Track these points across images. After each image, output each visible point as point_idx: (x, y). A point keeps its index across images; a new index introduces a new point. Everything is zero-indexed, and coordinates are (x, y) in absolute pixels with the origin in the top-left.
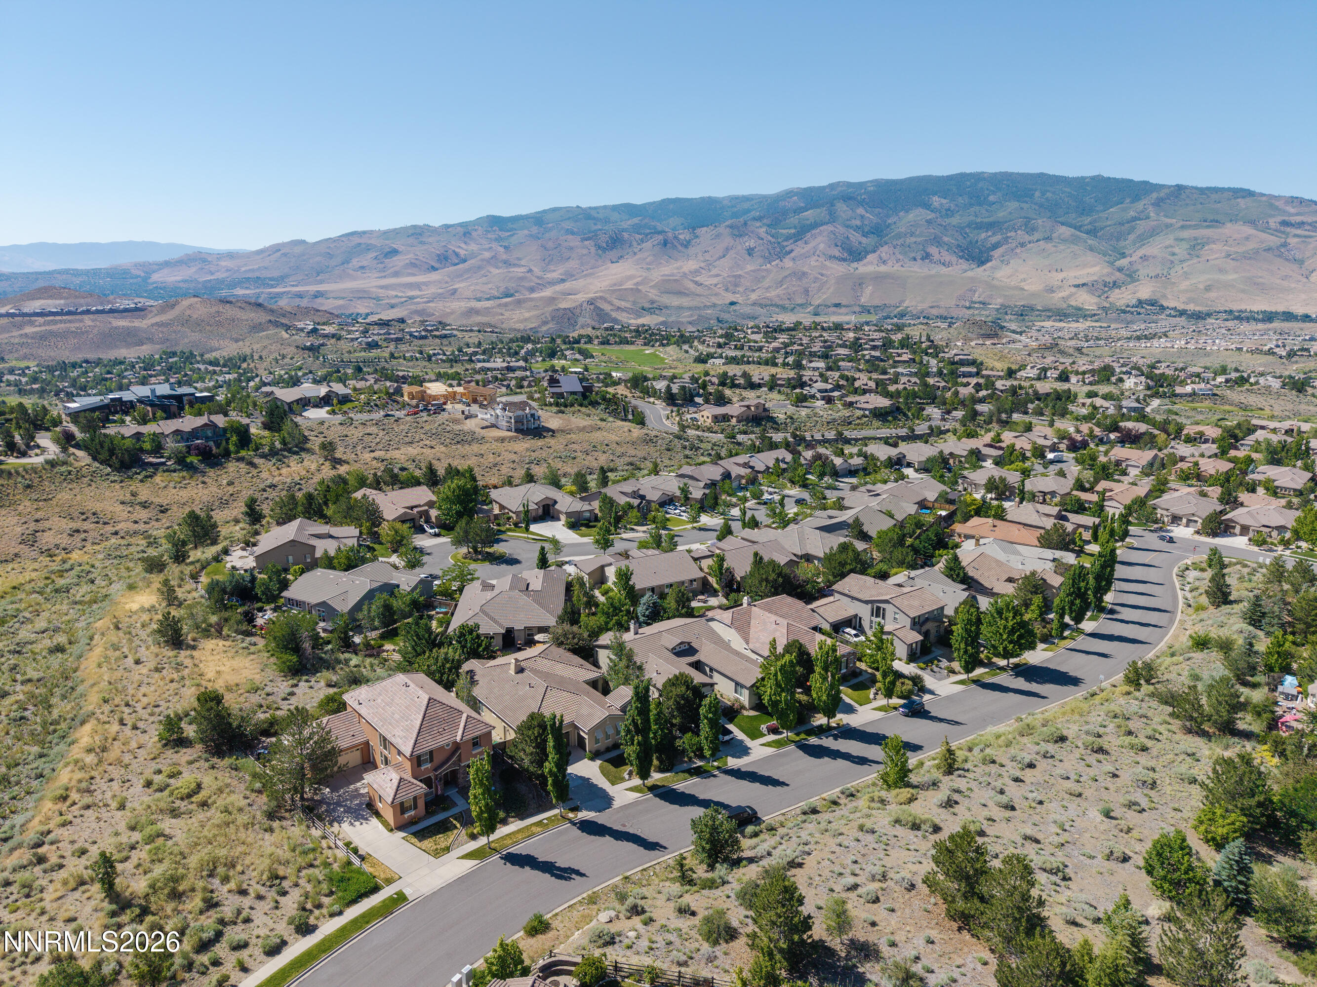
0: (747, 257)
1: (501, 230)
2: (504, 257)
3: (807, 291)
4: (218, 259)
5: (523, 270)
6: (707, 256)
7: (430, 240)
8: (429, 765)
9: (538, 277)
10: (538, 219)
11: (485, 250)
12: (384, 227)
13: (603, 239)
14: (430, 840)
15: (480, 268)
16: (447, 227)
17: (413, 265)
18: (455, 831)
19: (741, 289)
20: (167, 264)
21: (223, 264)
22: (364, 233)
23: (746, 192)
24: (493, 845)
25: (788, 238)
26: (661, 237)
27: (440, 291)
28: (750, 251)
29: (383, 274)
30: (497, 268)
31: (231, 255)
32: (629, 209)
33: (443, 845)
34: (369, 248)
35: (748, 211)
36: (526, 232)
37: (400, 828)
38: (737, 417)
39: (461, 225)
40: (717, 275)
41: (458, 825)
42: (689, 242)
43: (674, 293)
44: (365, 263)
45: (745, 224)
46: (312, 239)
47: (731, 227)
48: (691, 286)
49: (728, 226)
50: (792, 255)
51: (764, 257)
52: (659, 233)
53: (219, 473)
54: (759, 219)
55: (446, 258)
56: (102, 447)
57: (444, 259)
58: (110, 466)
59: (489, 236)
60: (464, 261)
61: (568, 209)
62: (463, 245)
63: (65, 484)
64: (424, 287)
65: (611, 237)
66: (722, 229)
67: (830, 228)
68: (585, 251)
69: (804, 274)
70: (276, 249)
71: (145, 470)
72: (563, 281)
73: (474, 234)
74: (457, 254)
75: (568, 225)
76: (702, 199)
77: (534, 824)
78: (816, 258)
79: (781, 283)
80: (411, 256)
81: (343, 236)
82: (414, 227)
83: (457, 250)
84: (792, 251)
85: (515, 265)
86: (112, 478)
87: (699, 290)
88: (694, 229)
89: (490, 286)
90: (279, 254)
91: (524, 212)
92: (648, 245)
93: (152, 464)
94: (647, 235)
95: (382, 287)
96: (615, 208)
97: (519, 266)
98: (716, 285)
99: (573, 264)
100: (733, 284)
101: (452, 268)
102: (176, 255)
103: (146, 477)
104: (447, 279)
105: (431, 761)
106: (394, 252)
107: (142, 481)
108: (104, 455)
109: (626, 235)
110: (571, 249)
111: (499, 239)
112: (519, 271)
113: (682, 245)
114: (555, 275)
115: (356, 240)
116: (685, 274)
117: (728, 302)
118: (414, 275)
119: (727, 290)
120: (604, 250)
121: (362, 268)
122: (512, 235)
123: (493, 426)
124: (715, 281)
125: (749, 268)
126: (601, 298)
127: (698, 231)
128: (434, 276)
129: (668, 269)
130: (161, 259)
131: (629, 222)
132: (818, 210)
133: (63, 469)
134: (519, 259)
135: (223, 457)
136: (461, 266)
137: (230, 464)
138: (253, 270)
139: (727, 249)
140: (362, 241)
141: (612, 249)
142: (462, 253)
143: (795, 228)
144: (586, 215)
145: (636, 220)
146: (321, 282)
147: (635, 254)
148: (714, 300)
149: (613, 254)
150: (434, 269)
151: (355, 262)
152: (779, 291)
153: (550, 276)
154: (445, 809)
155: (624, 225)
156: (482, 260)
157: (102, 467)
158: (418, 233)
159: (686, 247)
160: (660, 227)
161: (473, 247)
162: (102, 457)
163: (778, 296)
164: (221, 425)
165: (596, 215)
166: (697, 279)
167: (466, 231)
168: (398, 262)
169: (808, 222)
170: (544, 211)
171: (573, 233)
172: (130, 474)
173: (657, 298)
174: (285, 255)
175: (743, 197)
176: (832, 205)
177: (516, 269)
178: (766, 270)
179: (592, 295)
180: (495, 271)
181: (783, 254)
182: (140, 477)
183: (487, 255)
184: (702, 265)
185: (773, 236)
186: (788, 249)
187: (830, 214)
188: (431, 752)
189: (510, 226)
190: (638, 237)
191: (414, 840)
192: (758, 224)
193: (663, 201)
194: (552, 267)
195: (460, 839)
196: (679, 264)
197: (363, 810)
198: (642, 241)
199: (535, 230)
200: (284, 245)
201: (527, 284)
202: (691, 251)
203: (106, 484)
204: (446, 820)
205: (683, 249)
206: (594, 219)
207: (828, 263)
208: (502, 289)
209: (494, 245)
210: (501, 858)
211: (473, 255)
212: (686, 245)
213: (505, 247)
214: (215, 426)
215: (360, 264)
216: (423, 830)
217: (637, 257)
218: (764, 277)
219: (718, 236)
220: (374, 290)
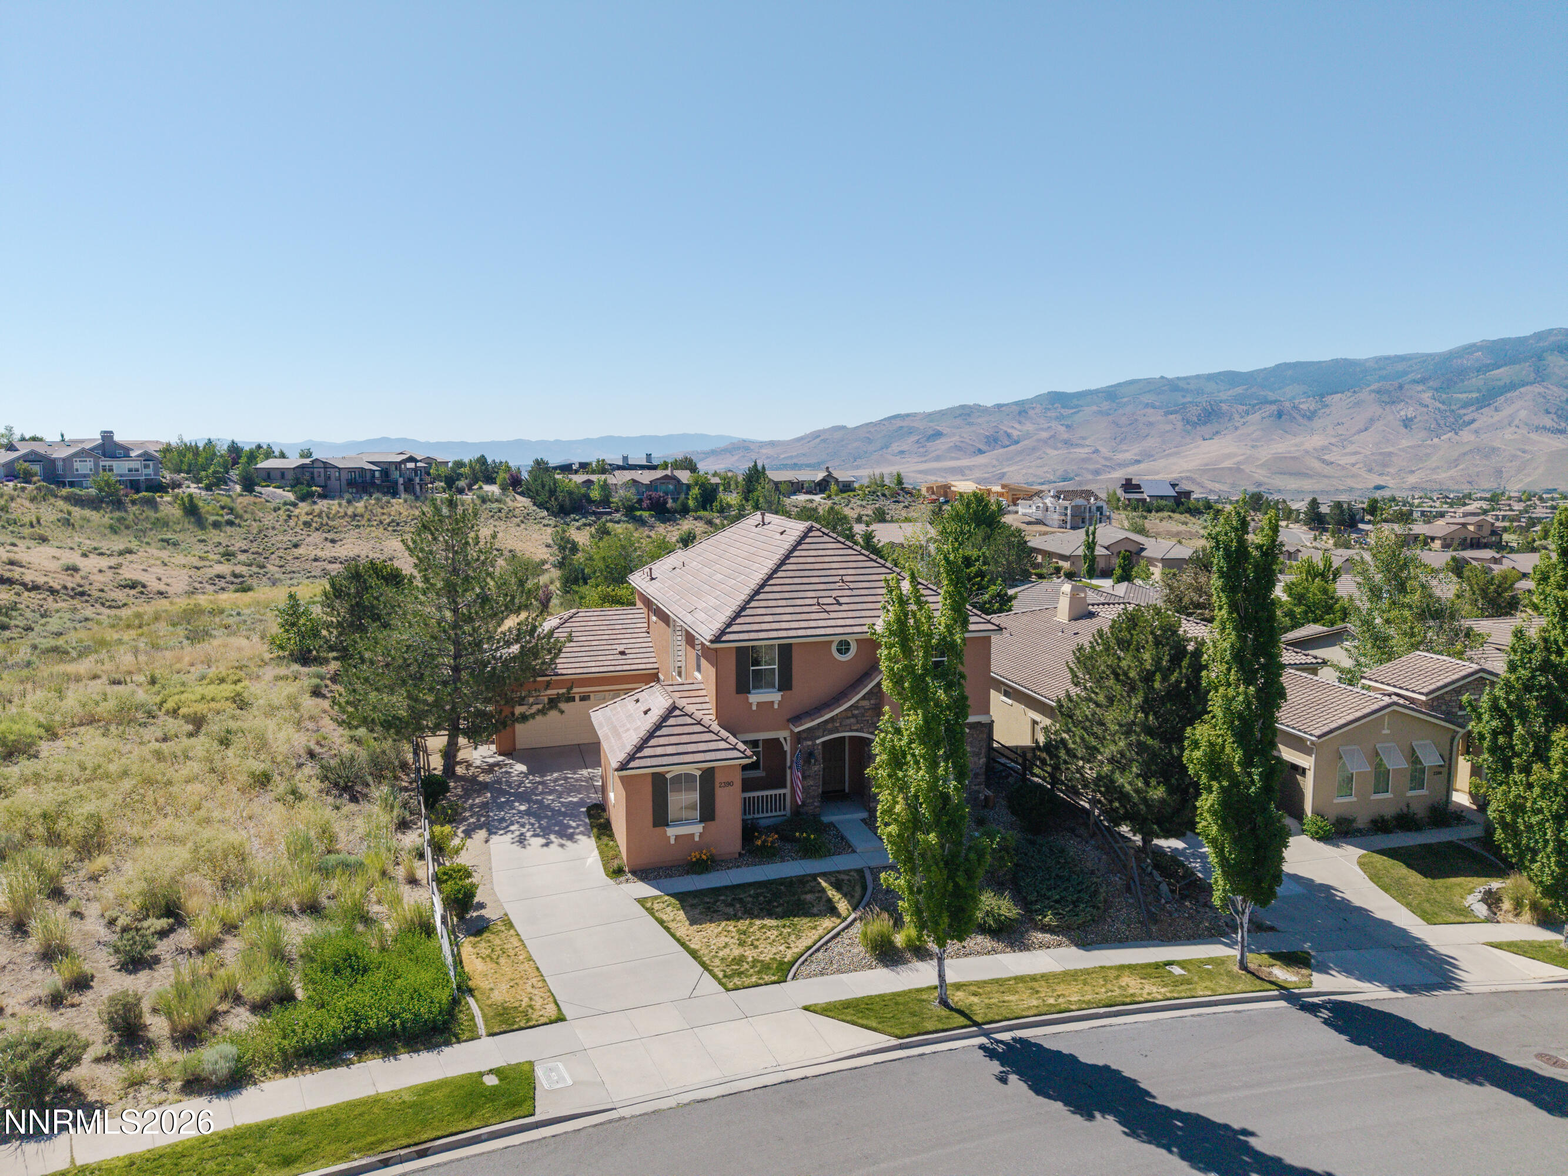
0: (1403, 430)
1: (1063, 407)
2: (1066, 436)
3: (1499, 473)
4: (761, 447)
5: (1086, 450)
6: (1340, 430)
7: (979, 420)
8: (774, 697)
9: (1106, 459)
10: (1111, 394)
11: (1042, 429)
12: (929, 409)
13: (1194, 412)
14: (731, 926)
15: (1034, 449)
16: (999, 406)
17: (957, 448)
18: (827, 923)
19: (1392, 470)
20: (714, 453)
21: (764, 451)
22: (908, 415)
23: (1400, 352)
24: (958, 998)
25: (1466, 405)
26: (1274, 407)
27: (986, 475)
28: (1407, 423)
29: (924, 459)
30: (1056, 449)
31: (772, 444)
32: (1231, 378)
33: (767, 953)
34: (911, 431)
35: (1405, 373)
36: (1095, 408)
37: (644, 873)
38: (1443, 539)
39: (1016, 403)
40: (1356, 453)
41: (843, 906)
42: (1314, 413)
43: (1291, 474)
44: (905, 447)
45: (1401, 387)
46: (851, 425)
47: (1378, 392)
48: (1317, 465)
49: (1374, 391)
50: (1474, 426)
51: (1429, 429)
52: (1272, 402)
53: (670, 528)
54: (1423, 381)
55: (996, 440)
56: (543, 487)
57: (993, 441)
58: (548, 510)
59: (1049, 414)
60: (1017, 442)
61: (1149, 381)
62: (1017, 426)
63: (491, 521)
64: (967, 472)
65: (1204, 410)
66: (1364, 395)
67: (1538, 389)
68: (1169, 427)
69: (1494, 450)
70: (816, 435)
71: (586, 518)
72: (1138, 462)
73: (1031, 413)
74: (1009, 435)
75: (1147, 398)
76: (1336, 362)
77: (1131, 968)
78: (1513, 429)
79: (1456, 462)
80: (956, 438)
81: (885, 419)
82: (962, 407)
83: (1009, 431)
84: (1473, 421)
85: (1077, 445)
86: (546, 522)
87: (1328, 470)
88: (1322, 396)
89: (1045, 469)
90: (818, 440)
91: (1093, 387)
92: (1257, 416)
93: (594, 513)
94: (1254, 406)
95: (920, 472)
96: (1211, 377)
97: (1082, 446)
98: (1353, 465)
99: (1150, 443)
100: (1383, 462)
101: (1001, 451)
102: (722, 445)
103: (585, 525)
104: (995, 462)
105: (785, 684)
106: (938, 435)
107: (578, 528)
108: (543, 497)
109: (1224, 407)
110: (1150, 424)
111: (1060, 418)
112: (1082, 452)
113: (1304, 416)
114: (1128, 456)
115: (899, 423)
116: (1307, 452)
117: (1372, 485)
118: (959, 459)
119: (1370, 471)
120: (1195, 425)
121: (902, 452)
122: (1075, 413)
123: (1039, 522)
124: (1353, 459)
125: (1405, 443)
126: (1188, 478)
127: (1328, 399)
128: (981, 460)
129: (1283, 446)
130: (707, 448)
131: (1230, 393)
132: (1517, 367)
133: (495, 505)
134: (1084, 438)
135: (679, 513)
136: (1012, 448)
137: (686, 522)
138: (791, 457)
139: (1372, 421)
140: (905, 424)
141: (1205, 423)
142: (1015, 433)
143: (1479, 390)
144: (1173, 386)
145: (1239, 390)
146: (858, 467)
147: (1236, 428)
148: (1350, 483)
149: (1206, 430)
150: (981, 452)
151: (895, 447)
152: (1452, 472)
153: (1121, 457)
154: (810, 851)
155: (1223, 396)
156: (1039, 440)
157: (538, 510)
158: (966, 413)
159: (1310, 419)
160: (1271, 396)
161: (1029, 427)
162: (540, 499)
163: (1452, 478)
164: (685, 481)
165: (1186, 386)
166: (1326, 457)
167: (1021, 410)
168: (941, 445)
169: (1501, 383)
170: (1119, 385)
171: (1154, 407)
172: (568, 520)
173: (1266, 480)
174: (824, 441)
175: (1396, 356)
176: (1540, 358)
177: (1077, 450)
178: (1434, 446)
179: (1175, 475)
180: (1053, 452)
181: (1457, 425)
182: (577, 524)
183: (1044, 435)
184: (1333, 440)
185: (1443, 403)
186: (1466, 418)
187: (1537, 371)
188: (786, 651)
189: (1075, 402)
190: (1241, 408)
191: (675, 916)
192: (1420, 388)
193: (1278, 366)
194: (1125, 447)
195: (836, 947)
196: (1298, 440)
197: (574, 816)
198: (1247, 413)
199: (1105, 406)
200: (825, 431)
201: (1091, 467)
202: (1317, 423)
203: (537, 527)
204: (807, 882)
205: (1305, 422)
206: (1183, 390)
207: (1533, 436)
208: (1059, 473)
209: (1053, 424)
210: (990, 1053)
211: (1027, 436)
212: (1311, 416)
213: (1068, 426)
214: (679, 481)
215: (901, 449)
216: (716, 891)
217: (1238, 432)
218: (1428, 455)
219: (1358, 404)
220: (913, 475)
